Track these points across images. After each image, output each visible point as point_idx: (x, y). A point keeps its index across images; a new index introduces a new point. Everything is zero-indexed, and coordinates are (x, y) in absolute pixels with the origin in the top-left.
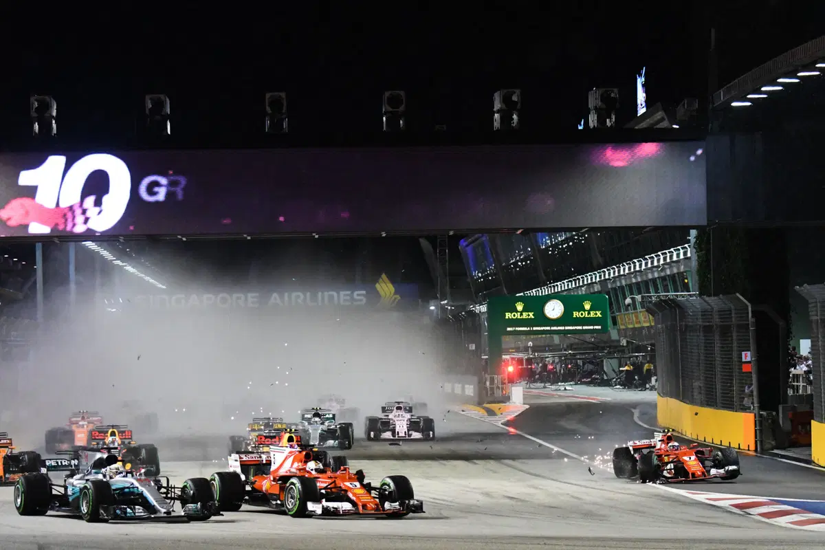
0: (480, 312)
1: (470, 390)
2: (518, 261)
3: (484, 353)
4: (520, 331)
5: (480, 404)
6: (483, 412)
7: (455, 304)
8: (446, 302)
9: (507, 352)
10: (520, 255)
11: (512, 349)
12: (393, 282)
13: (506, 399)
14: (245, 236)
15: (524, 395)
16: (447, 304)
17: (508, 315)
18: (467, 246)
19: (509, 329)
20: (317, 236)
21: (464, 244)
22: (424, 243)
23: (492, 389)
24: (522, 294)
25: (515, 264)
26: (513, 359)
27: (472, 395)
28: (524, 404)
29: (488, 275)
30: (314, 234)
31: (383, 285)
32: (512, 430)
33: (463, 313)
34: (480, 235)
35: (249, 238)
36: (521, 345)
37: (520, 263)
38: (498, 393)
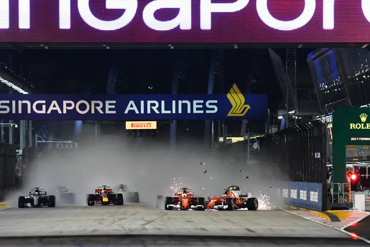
0: (326, 122)
1: (315, 197)
2: (363, 74)
3: (329, 161)
4: (363, 141)
5: (324, 209)
6: (326, 218)
7: (301, 114)
8: (293, 112)
9: (351, 160)
10: (365, 69)
11: (355, 158)
12: (243, 92)
13: (349, 206)
14: (104, 45)
15: (366, 202)
16: (294, 114)
17: (352, 126)
18: (315, 58)
19: (353, 139)
20: (172, 48)
21: (313, 57)
22: (273, 55)
23: (336, 196)
24: (366, 106)
25: (360, 77)
26: (356, 167)
27: (317, 201)
28: (366, 211)
29: (334, 88)
30: (170, 45)
31: (234, 95)
32: (354, 235)
33: (310, 123)
34: (327, 49)
35: (108, 48)
36: (364, 155)
37: (364, 77)
38: (342, 200)
